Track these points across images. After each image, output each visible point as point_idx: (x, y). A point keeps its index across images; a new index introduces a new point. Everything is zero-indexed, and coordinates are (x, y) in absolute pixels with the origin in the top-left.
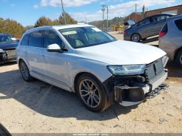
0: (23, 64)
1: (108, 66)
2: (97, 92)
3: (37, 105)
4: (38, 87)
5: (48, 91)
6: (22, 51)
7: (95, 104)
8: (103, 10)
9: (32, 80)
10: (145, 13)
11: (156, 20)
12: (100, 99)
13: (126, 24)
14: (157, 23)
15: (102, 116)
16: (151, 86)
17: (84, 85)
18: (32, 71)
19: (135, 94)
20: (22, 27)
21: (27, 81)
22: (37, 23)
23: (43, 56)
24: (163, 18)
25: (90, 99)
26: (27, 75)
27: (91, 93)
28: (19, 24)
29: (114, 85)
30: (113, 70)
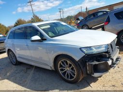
0: (11, 53)
1: (80, 48)
2: (72, 69)
3: (26, 83)
4: (25, 69)
5: (32, 71)
6: (9, 43)
7: (72, 77)
8: (60, 12)
9: (19, 64)
10: (88, 12)
11: (97, 15)
12: (76, 73)
13: (78, 19)
14: (98, 17)
15: (79, 86)
16: (112, 59)
17: (62, 64)
18: (19, 57)
19: (102, 67)
20: (5, 27)
21: (15, 65)
22: (16, 23)
23: (27, 45)
24: (102, 13)
25: (68, 74)
26: (15, 61)
27: (68, 69)
28: (3, 25)
29: (86, 62)
30: (85, 50)
